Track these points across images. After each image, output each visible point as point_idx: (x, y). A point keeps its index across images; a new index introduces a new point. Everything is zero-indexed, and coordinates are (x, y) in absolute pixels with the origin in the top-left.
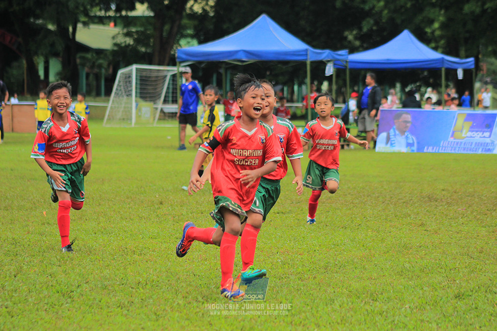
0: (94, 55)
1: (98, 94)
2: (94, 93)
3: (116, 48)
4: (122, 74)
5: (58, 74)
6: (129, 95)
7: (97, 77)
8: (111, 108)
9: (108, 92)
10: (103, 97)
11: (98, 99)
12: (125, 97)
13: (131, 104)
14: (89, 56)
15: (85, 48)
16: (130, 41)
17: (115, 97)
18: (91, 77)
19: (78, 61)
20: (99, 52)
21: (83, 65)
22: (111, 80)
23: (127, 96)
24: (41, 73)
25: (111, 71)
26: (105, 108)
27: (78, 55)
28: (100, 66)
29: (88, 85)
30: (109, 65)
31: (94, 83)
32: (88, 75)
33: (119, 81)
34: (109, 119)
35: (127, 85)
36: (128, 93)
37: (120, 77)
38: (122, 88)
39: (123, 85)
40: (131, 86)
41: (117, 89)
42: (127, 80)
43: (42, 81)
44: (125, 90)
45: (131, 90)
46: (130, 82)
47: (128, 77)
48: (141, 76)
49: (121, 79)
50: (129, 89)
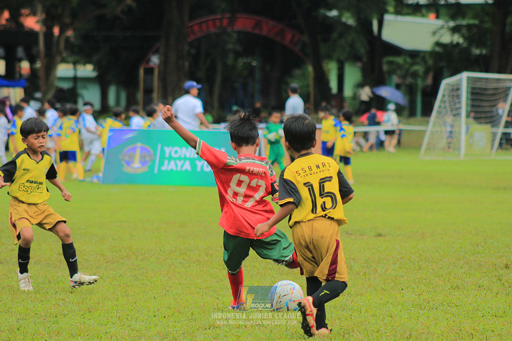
0: (408, 60)
1: (412, 114)
2: (406, 113)
3: (438, 49)
4: (448, 84)
5: (357, 86)
6: (457, 115)
7: (411, 89)
8: (432, 133)
9: (427, 111)
10: (419, 118)
11: (412, 120)
13: (459, 126)
14: (399, 60)
15: (395, 50)
16: (457, 39)
17: (436, 117)
19: (385, 68)
20: (414, 55)
21: (391, 73)
22: (430, 95)
23: (455, 115)
24: (334, 85)
25: (429, 81)
26: (424, 132)
27: (386, 60)
28: (415, 75)
30: (426, 72)
33: (444, 96)
34: (428, 149)
35: (454, 101)
36: (455, 112)
37: (445, 90)
38: (447, 104)
39: (449, 101)
40: (460, 102)
41: (440, 107)
42: (454, 94)
43: (334, 95)
44: (451, 108)
45: (460, 108)
46: (458, 97)
47: (456, 89)
48: (473, 88)
49: (447, 92)
50: (457, 106)
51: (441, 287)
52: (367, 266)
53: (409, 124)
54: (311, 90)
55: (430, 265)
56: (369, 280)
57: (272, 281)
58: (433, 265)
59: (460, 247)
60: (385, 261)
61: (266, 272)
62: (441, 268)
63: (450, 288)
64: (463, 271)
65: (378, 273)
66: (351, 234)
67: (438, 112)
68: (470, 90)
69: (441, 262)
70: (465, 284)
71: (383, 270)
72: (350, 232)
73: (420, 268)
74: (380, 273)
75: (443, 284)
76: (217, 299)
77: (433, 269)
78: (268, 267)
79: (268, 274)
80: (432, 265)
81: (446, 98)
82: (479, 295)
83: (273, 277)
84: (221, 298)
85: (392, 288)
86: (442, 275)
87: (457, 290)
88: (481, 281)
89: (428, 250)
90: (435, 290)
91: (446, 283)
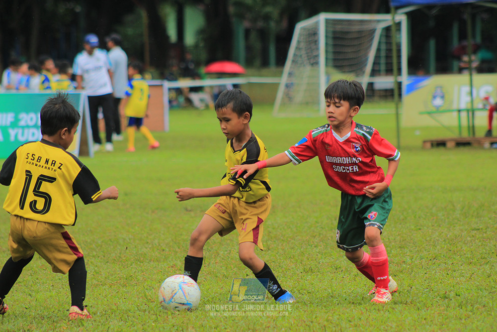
1: (265, 64)
2: (258, 62)
4: (303, 28)
5: (200, 32)
6: (315, 64)
7: (263, 34)
9: (281, 60)
10: (273, 68)
11: (265, 71)
12: (308, 68)
13: (318, 77)
18: (253, 36)
19: (232, 10)
21: (241, 16)
22: (284, 40)
23: (312, 64)
24: (172, 32)
25: (285, 24)
26: (276, 86)
28: (267, 18)
29: (249, 48)
31: (257, 45)
32: (247, 32)
33: (299, 42)
34: (283, 104)
35: (311, 48)
36: (312, 61)
37: (300, 35)
38: (303, 52)
39: (305, 48)
40: (318, 49)
41: (295, 55)
42: (310, 39)
43: (174, 45)
44: (308, 56)
45: (317, 56)
46: (316, 42)
47: (312, 34)
48: (334, 32)
49: (302, 38)
50: (315, 54)
51: (292, 270)
52: (208, 249)
53: (261, 76)
54: (146, 39)
55: (280, 244)
56: (209, 265)
57: (95, 271)
58: (284, 244)
59: (316, 222)
60: (229, 242)
61: (88, 260)
62: (293, 248)
63: (302, 271)
64: (317, 251)
65: (220, 257)
66: (190, 211)
67: (293, 61)
68: (330, 35)
69: (292, 241)
70: (319, 267)
71: (226, 253)
72: (189, 208)
73: (269, 249)
74: (222, 257)
75: (294, 267)
76: (30, 295)
77: (283, 249)
78: (91, 255)
79: (91, 262)
80: (282, 245)
81: (302, 45)
82: (335, 278)
83: (97, 266)
84: (34, 294)
85: (235, 274)
86: (294, 256)
87: (309, 273)
88: (338, 262)
89: (278, 227)
90: (285, 274)
91: (298, 265)
